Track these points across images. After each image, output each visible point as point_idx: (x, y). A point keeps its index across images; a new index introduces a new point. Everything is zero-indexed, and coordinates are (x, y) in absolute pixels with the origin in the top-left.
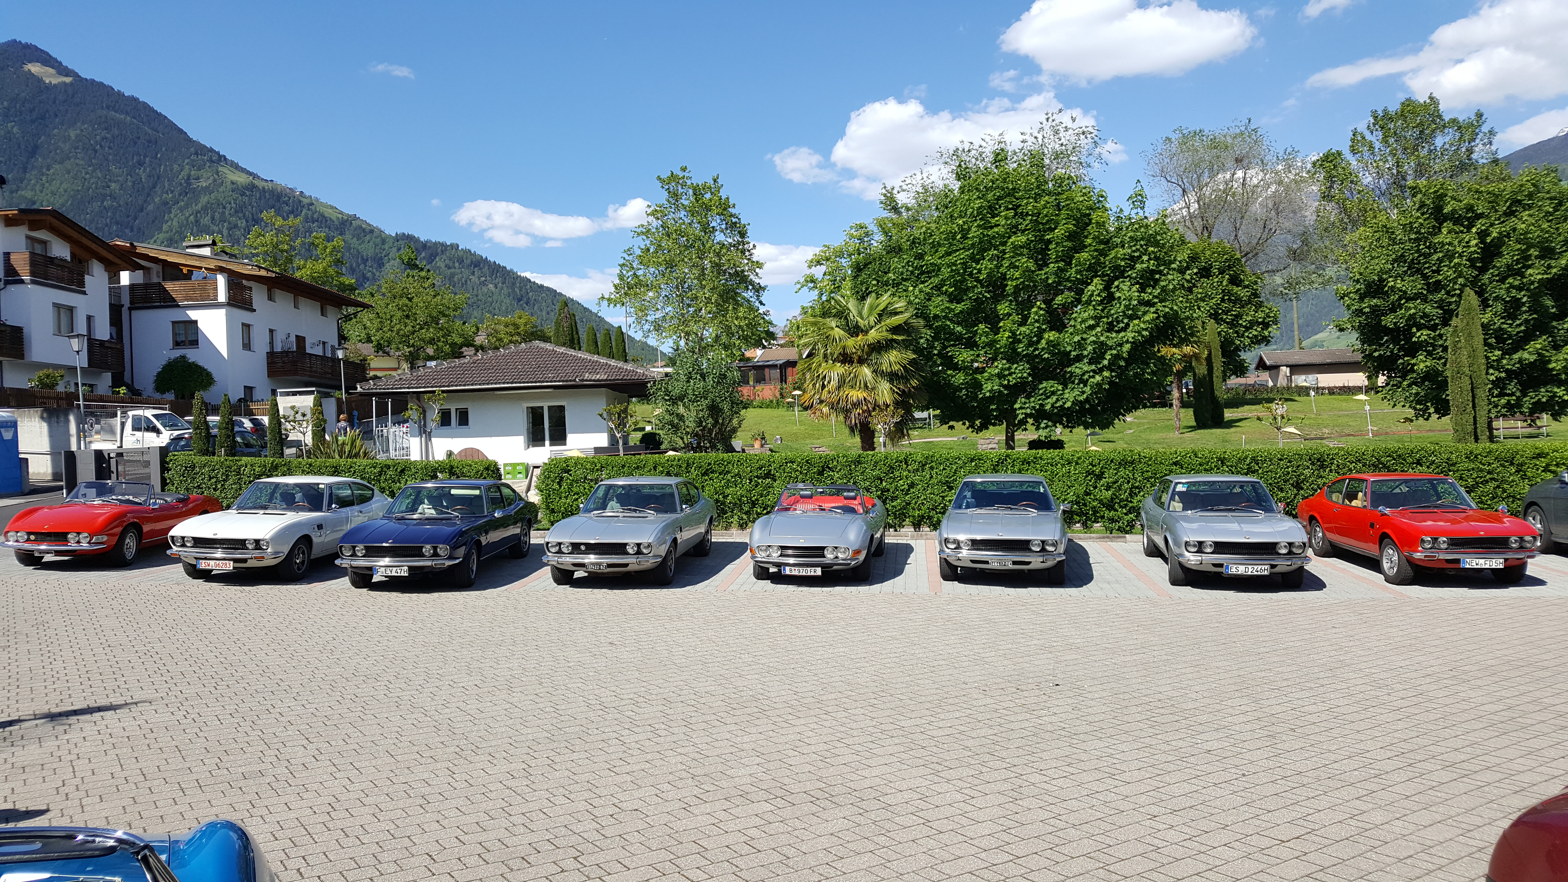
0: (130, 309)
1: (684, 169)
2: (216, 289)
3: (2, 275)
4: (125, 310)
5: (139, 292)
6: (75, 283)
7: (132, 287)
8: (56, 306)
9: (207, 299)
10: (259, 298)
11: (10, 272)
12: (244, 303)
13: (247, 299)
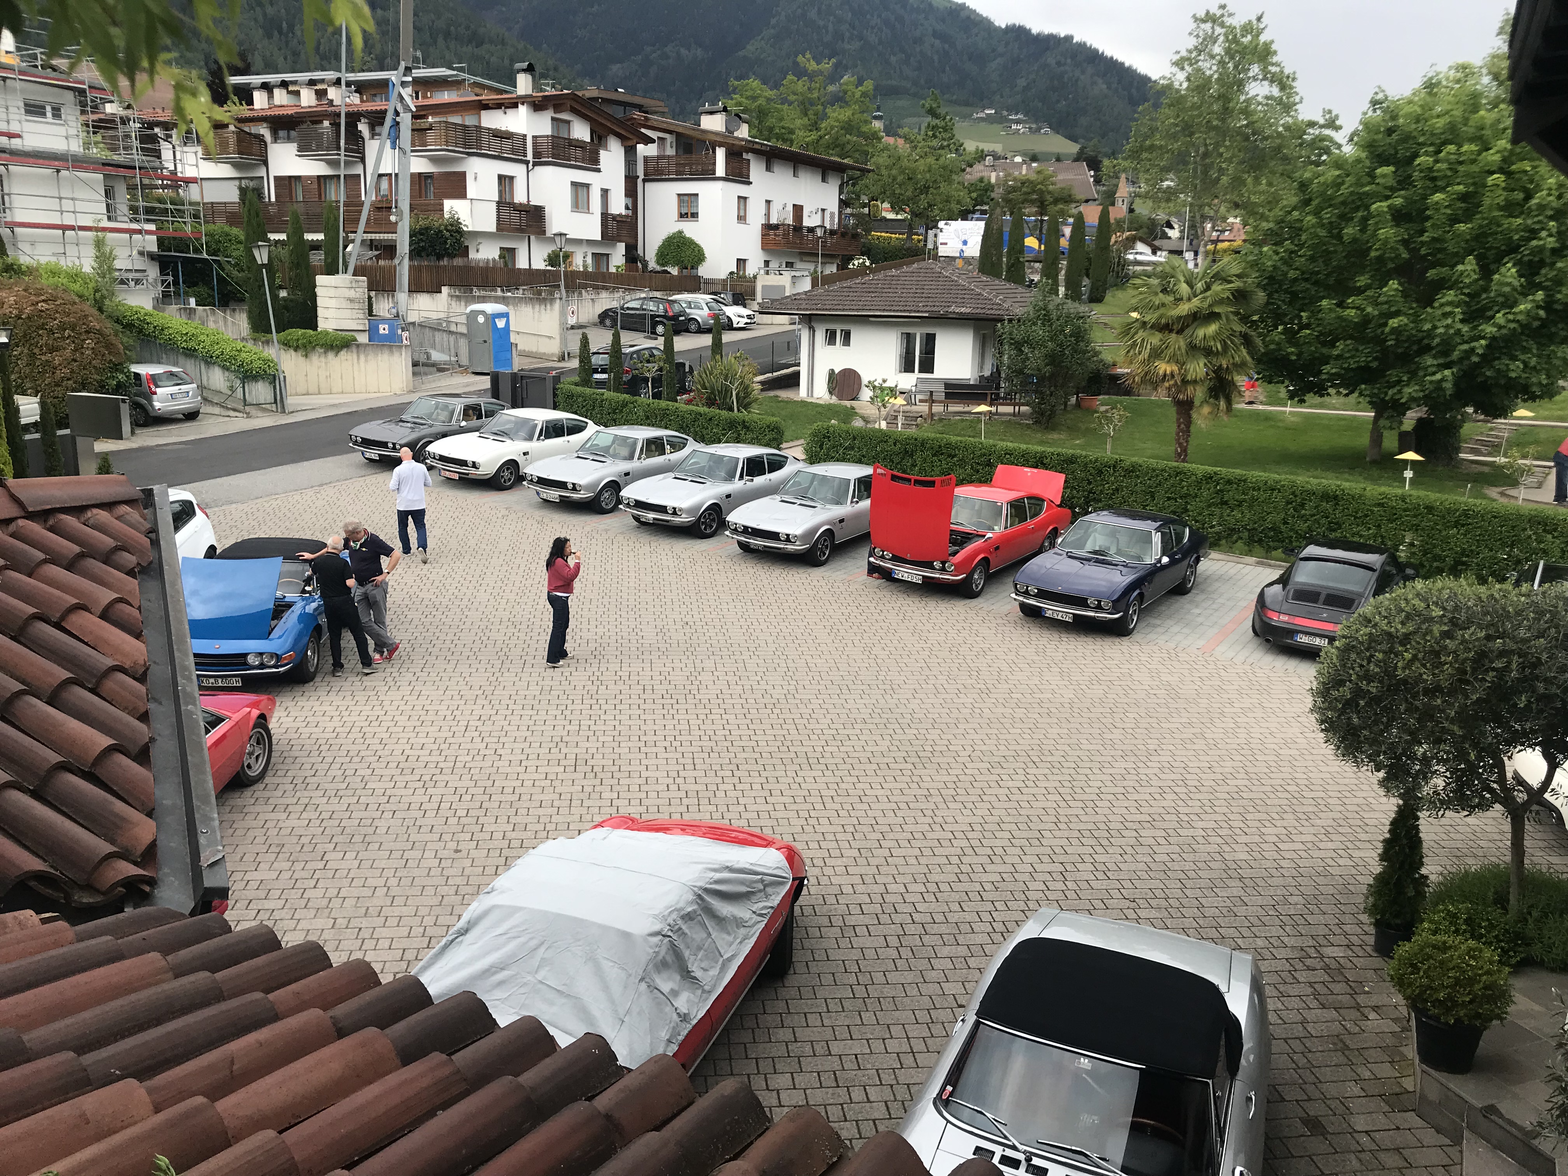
0: (644, 181)
2: (714, 164)
3: (530, 157)
4: (640, 181)
5: (652, 164)
6: (592, 162)
7: (646, 159)
8: (574, 184)
9: (707, 174)
10: (756, 170)
11: (537, 154)
12: (741, 176)
13: (745, 171)
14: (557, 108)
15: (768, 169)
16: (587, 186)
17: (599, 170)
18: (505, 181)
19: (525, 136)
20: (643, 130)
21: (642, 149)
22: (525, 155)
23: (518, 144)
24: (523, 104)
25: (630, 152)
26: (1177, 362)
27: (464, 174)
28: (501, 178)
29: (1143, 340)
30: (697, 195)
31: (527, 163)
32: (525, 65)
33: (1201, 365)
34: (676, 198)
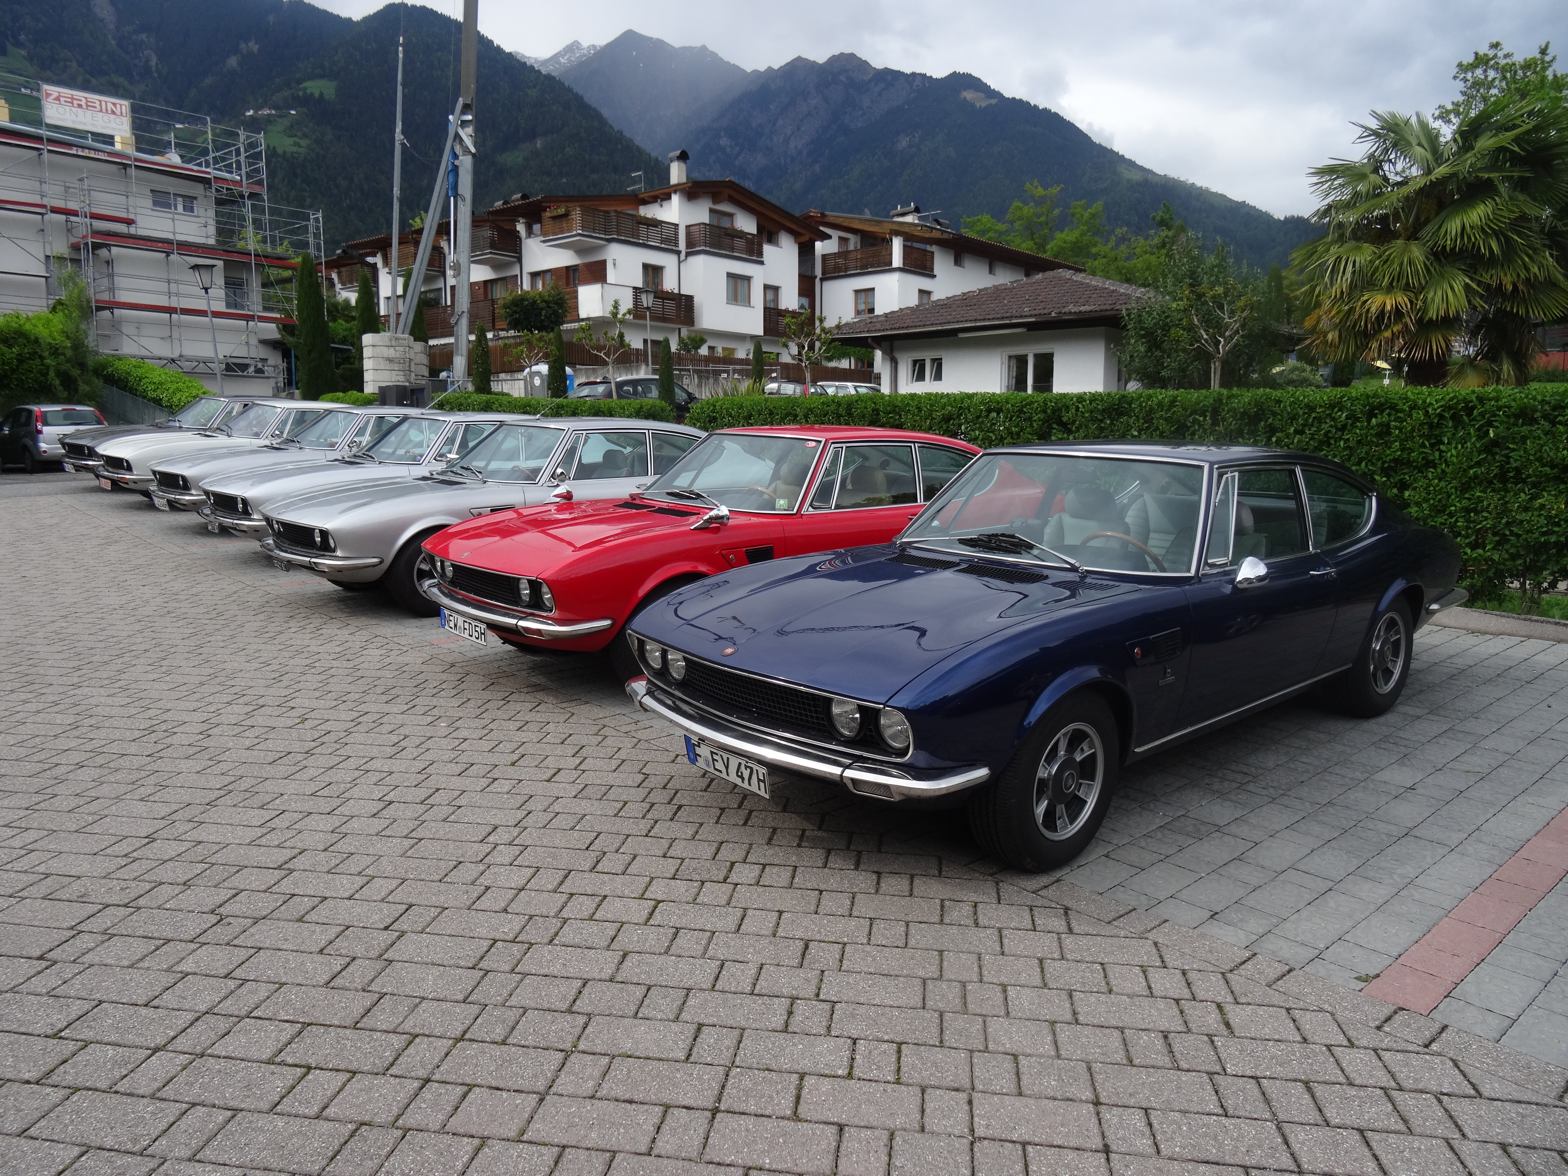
0: (822, 280)
1: (1496, 46)
2: (891, 254)
3: (682, 245)
4: (817, 281)
5: (831, 263)
6: (754, 253)
7: (824, 257)
8: (730, 275)
9: (883, 265)
10: (942, 263)
11: (690, 243)
12: (925, 268)
13: (928, 263)
14: (716, 198)
15: (958, 262)
16: (748, 279)
17: (762, 263)
18: (652, 272)
19: (677, 225)
20: (821, 228)
21: (820, 247)
22: (677, 245)
23: (668, 232)
24: (675, 192)
25: (806, 252)
26: (1407, 288)
27: (604, 262)
28: (646, 267)
29: (1339, 259)
30: (873, 289)
31: (678, 253)
32: (678, 153)
33: (1458, 287)
34: (852, 296)
